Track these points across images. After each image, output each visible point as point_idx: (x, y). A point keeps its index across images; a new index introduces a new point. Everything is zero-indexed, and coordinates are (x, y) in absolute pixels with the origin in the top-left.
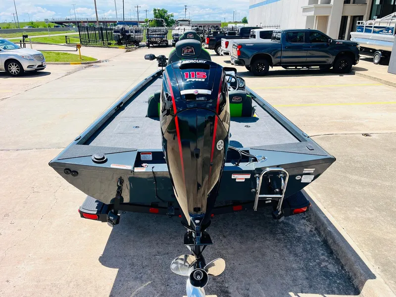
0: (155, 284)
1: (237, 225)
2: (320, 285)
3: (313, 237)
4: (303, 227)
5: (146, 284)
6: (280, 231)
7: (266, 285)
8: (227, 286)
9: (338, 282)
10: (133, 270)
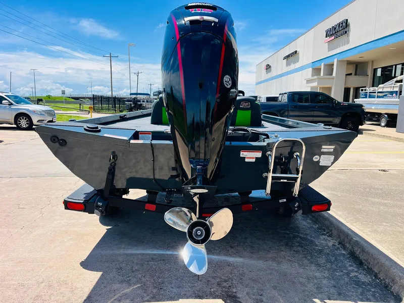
0: (145, 287)
1: (246, 238)
2: (351, 293)
3: (337, 250)
4: (324, 242)
5: (134, 287)
6: (297, 244)
7: (284, 292)
8: (234, 290)
9: (373, 290)
10: (120, 274)
